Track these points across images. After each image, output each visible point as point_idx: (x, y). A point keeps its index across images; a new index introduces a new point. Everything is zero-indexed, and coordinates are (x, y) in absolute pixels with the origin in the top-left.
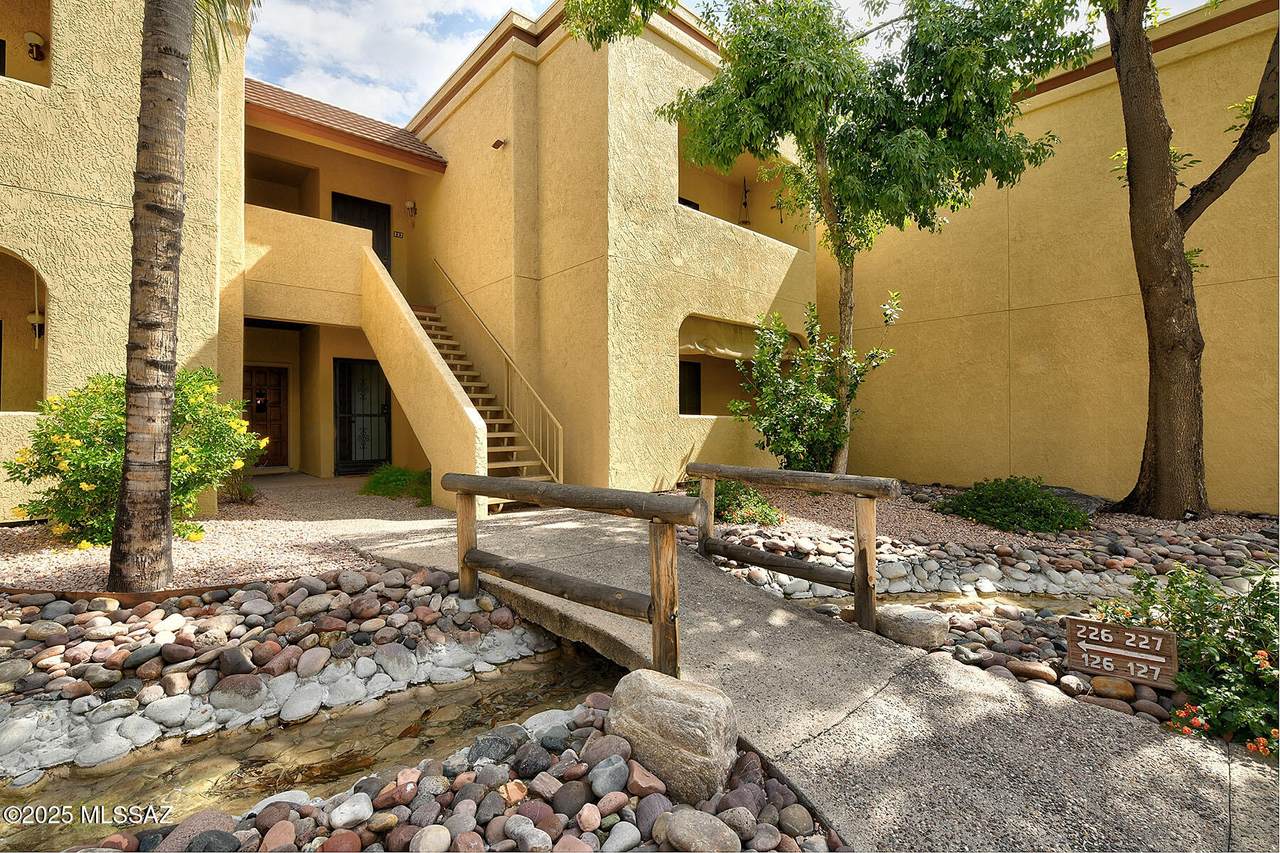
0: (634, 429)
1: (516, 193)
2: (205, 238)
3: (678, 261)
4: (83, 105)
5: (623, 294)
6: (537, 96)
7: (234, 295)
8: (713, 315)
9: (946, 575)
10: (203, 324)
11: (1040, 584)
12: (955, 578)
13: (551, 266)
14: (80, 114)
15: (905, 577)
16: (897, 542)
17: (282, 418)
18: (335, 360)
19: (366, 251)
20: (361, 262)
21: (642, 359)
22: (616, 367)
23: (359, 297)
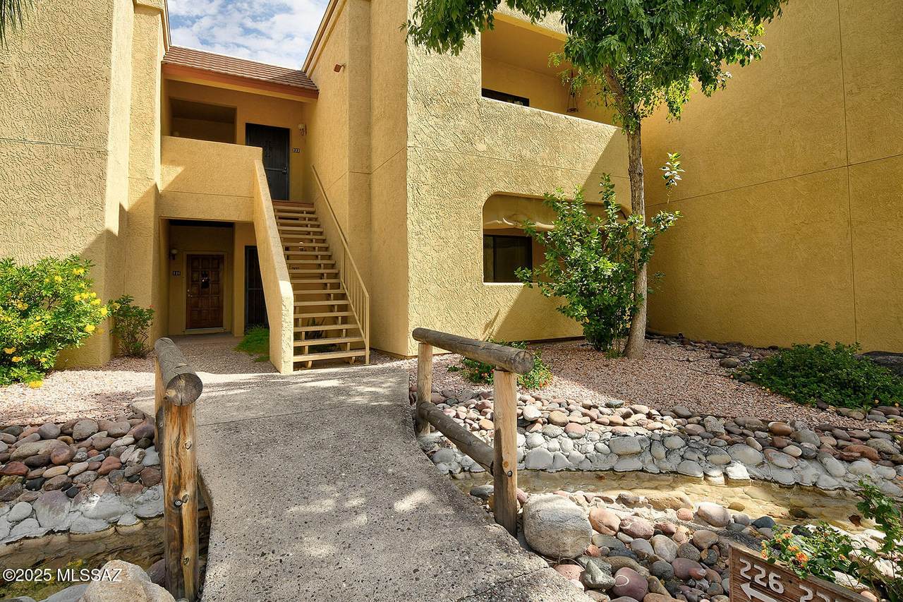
1: (351, 105)
2: (99, 161)
3: (481, 147)
4: (15, 74)
5: (423, 179)
6: (369, 25)
7: (148, 202)
9: (688, 455)
10: (95, 223)
11: (810, 473)
12: (700, 459)
13: (377, 161)
14: (12, 81)
15: (638, 454)
16: (654, 412)
17: (219, 292)
18: (247, 247)
19: (256, 164)
20: (253, 172)
21: (443, 235)
22: (415, 242)
23: (252, 199)
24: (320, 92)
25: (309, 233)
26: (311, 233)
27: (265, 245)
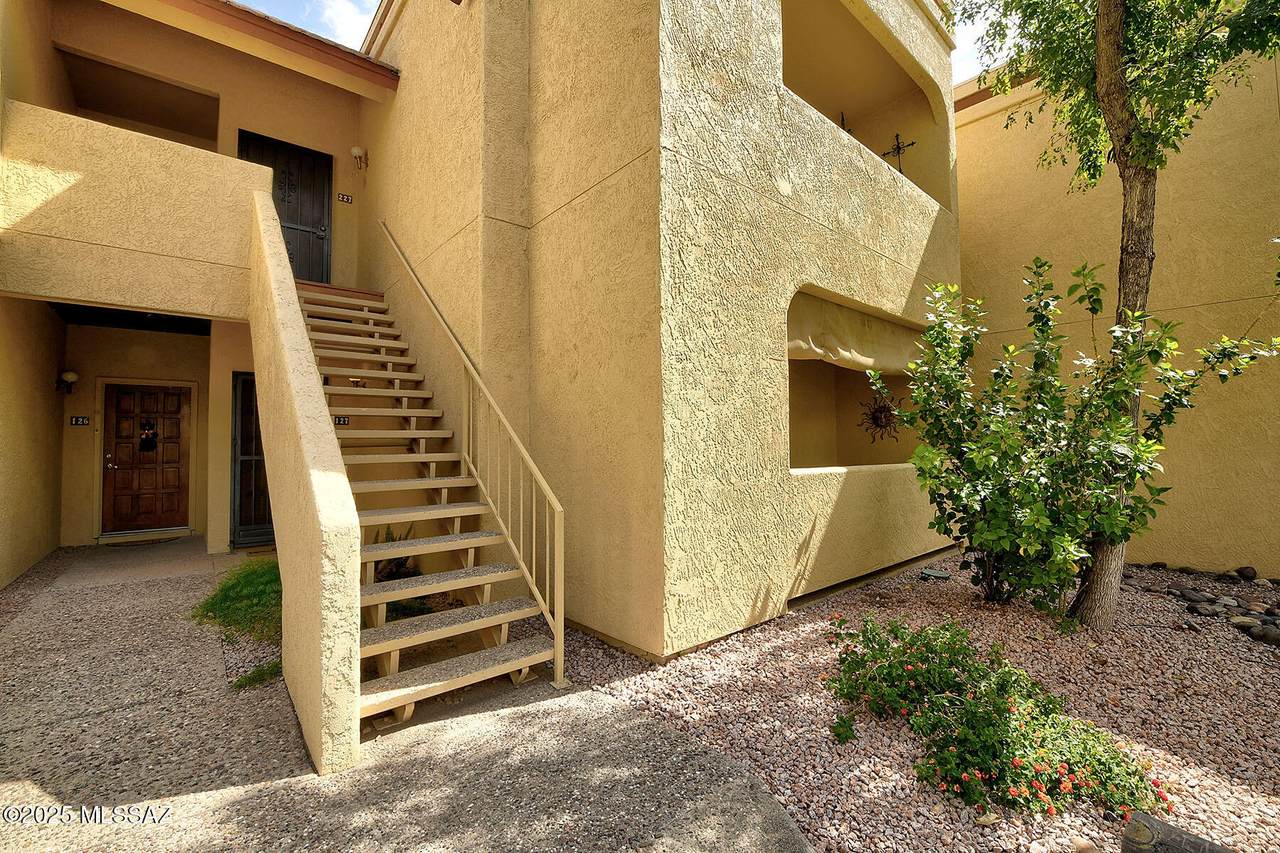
0: (713, 506)
1: (488, 73)
3: (785, 188)
5: (690, 231)
8: (838, 291)
13: (549, 199)
17: (180, 459)
18: (236, 375)
19: (256, 198)
20: (249, 214)
21: (726, 366)
22: (677, 378)
23: (244, 272)
24: (403, 75)
25: (377, 350)
26: (383, 351)
27: (273, 369)
